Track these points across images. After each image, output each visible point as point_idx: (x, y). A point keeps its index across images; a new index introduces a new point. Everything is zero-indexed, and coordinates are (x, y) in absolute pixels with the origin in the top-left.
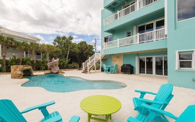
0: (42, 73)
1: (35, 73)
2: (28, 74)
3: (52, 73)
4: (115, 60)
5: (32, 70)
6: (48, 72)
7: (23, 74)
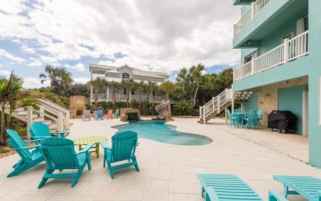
0: (150, 118)
1: (142, 118)
2: (136, 118)
3: (158, 119)
4: (262, 101)
5: (140, 114)
6: (155, 117)
7: (127, 117)
